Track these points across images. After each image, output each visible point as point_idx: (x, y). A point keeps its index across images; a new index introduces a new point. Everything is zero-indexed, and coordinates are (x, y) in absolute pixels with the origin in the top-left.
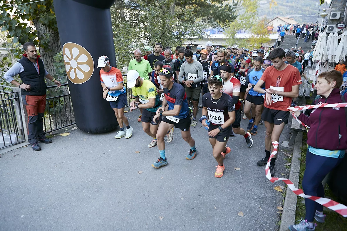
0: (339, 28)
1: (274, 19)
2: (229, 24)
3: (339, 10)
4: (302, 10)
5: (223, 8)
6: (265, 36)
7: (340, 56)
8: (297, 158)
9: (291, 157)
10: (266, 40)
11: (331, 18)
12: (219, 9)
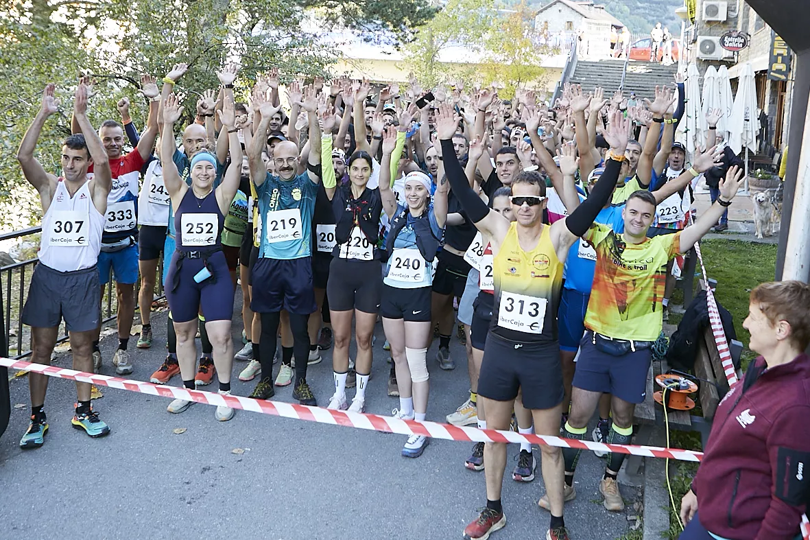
0: (729, 49)
1: (550, 6)
6: (526, 60)
7: (742, 134)
8: (657, 531)
9: (637, 525)
10: (531, 73)
11: (706, 18)
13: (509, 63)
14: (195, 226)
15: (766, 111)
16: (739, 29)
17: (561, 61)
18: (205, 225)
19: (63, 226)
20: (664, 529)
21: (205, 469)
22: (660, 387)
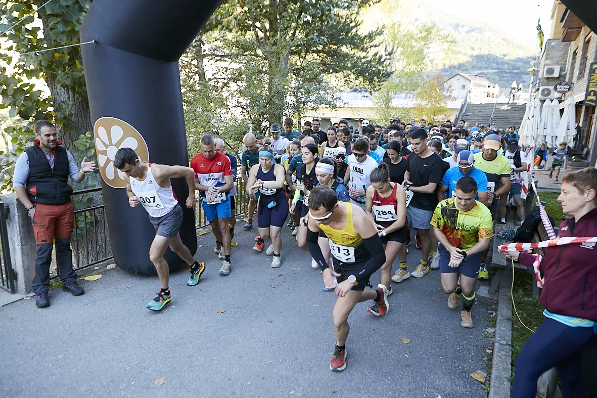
0: (559, 92)
1: (453, 77)
2: (379, 86)
3: (558, 64)
4: (497, 62)
5: (369, 59)
6: (439, 104)
8: (505, 318)
9: (494, 315)
10: (441, 111)
11: (545, 76)
12: (363, 61)
13: (429, 106)
15: (581, 125)
16: (567, 80)
17: (457, 105)
20: (509, 317)
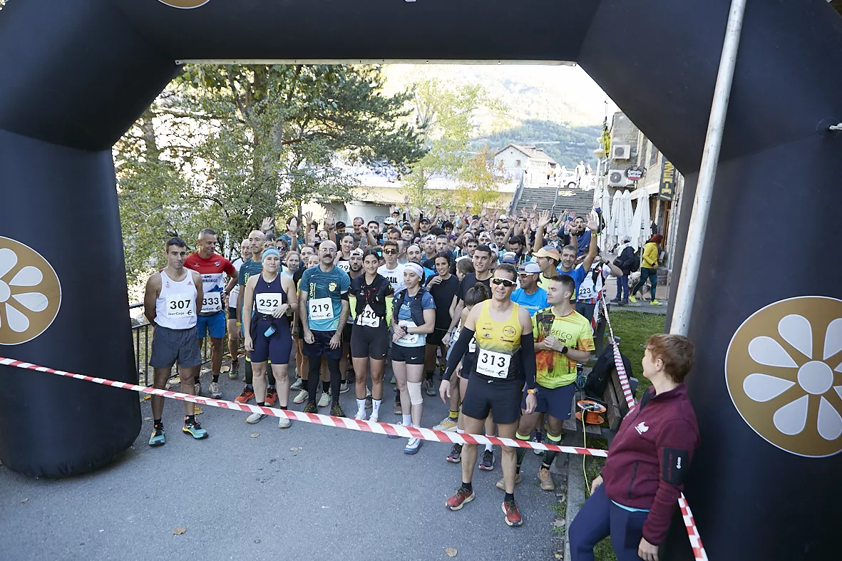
0: (631, 178)
1: (505, 149)
2: (410, 168)
3: (628, 143)
4: (558, 131)
5: (395, 131)
6: (488, 187)
7: (639, 238)
8: (577, 503)
9: (563, 500)
10: (491, 196)
11: (615, 156)
12: (388, 134)
13: (476, 189)
14: (266, 302)
15: (656, 222)
16: (639, 165)
17: (512, 188)
18: (272, 301)
19: (177, 304)
20: (581, 503)
21: (272, 461)
22: (580, 408)
